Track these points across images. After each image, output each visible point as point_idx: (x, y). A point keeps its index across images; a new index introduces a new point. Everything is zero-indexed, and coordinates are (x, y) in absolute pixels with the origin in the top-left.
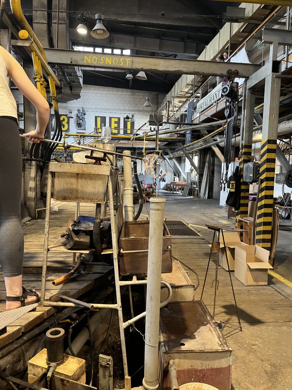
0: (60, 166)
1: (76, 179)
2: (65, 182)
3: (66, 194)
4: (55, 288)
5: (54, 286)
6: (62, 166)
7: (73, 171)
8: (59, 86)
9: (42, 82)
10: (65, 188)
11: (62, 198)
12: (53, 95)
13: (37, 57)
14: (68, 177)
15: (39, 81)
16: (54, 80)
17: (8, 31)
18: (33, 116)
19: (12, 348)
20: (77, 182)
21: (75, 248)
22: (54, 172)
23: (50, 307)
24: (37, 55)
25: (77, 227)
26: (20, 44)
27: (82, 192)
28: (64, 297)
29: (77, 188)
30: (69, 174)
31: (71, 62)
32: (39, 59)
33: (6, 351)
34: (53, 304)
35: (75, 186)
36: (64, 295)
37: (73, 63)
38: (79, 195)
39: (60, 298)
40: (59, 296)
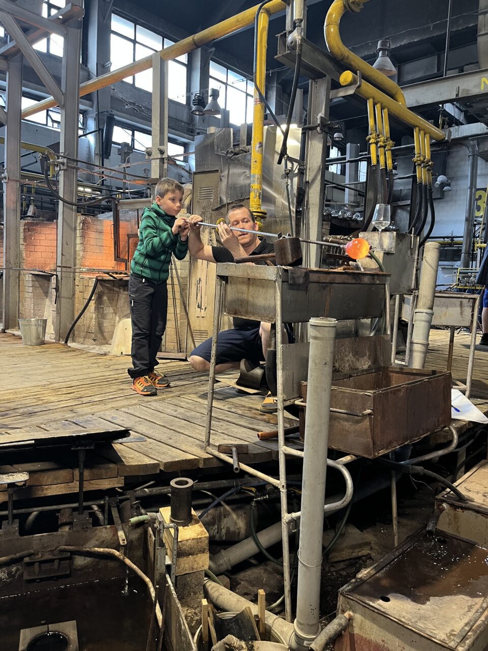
1: (247, 286)
2: (236, 290)
3: (236, 307)
7: (239, 275)
9: (381, 144)
10: (236, 298)
11: (233, 311)
13: (378, 107)
14: (240, 283)
15: (375, 143)
16: (429, 133)
17: (326, 79)
20: (248, 290)
21: (242, 382)
23: (211, 456)
24: (379, 102)
26: (342, 93)
27: (253, 305)
29: (248, 299)
31: (457, 95)
32: (385, 106)
35: (245, 296)
37: (460, 96)
38: (249, 309)
39: (231, 450)
40: (230, 447)
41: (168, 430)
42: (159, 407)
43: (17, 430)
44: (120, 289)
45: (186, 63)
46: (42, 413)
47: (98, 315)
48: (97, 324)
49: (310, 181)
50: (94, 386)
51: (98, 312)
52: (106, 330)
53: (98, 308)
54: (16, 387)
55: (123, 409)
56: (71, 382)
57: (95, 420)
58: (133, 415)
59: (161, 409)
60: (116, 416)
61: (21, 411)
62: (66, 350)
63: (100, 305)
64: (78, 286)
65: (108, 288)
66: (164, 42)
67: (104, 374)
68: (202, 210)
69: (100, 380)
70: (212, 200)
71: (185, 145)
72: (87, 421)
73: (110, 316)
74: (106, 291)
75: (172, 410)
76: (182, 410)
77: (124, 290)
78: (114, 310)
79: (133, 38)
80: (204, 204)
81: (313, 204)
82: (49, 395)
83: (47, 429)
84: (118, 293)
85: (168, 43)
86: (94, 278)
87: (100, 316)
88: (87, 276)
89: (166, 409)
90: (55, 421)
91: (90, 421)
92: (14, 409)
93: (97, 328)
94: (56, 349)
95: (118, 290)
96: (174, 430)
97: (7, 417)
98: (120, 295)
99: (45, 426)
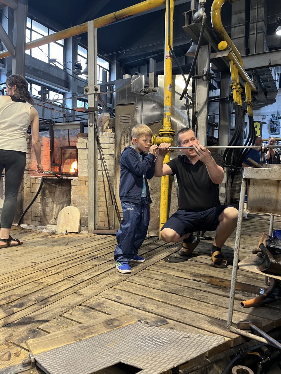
0: (257, 172)
1: (276, 187)
2: (261, 190)
3: (261, 205)
4: (243, 311)
5: (242, 308)
6: (259, 172)
7: (273, 178)
8: (255, 91)
9: (238, 89)
10: (261, 197)
11: (257, 209)
12: (248, 101)
13: (234, 66)
14: (266, 184)
15: (235, 89)
16: (250, 86)
17: (209, 46)
18: (227, 123)
19: (195, 368)
20: (278, 191)
22: (249, 179)
23: (238, 336)
24: (235, 63)
25: (273, 244)
26: (219, 56)
28: (254, 327)
29: (277, 198)
30: (267, 182)
31: (270, 64)
32: (237, 67)
33: (189, 370)
34: (242, 333)
35: (274, 196)
36: (254, 324)
37: (272, 64)
38: (279, 207)
39: (249, 326)
40: (249, 323)
41: (173, 307)
42: (141, 281)
43: (47, 323)
44: (56, 184)
45: (63, 45)
46: (53, 298)
47: (42, 204)
48: (42, 211)
49: (198, 112)
50: (72, 264)
51: (43, 202)
52: (48, 214)
53: (43, 199)
54: (9, 271)
55: (117, 287)
56: (51, 262)
57: (104, 301)
58: (129, 292)
59: (144, 283)
60: (117, 295)
61: (33, 297)
62: (22, 231)
63: (44, 196)
64: (26, 183)
65: (48, 184)
66: (50, 31)
67: (70, 251)
68: (123, 130)
69: (71, 257)
70: (130, 124)
71: (64, 94)
72: (99, 304)
73: (50, 204)
74: (48, 187)
75: (154, 283)
76: (162, 283)
77: (59, 186)
78: (52, 200)
79: (30, 28)
80: (124, 126)
81: (201, 127)
82: (44, 276)
83: (72, 318)
84: (55, 187)
85: (52, 32)
86: (40, 178)
87: (44, 205)
88: (33, 177)
89: (149, 284)
90: (72, 307)
91: (101, 303)
92: (25, 296)
93: (42, 213)
94: (15, 231)
95: (55, 185)
96: (177, 306)
97: (26, 307)
98: (57, 189)
99: (68, 315)
